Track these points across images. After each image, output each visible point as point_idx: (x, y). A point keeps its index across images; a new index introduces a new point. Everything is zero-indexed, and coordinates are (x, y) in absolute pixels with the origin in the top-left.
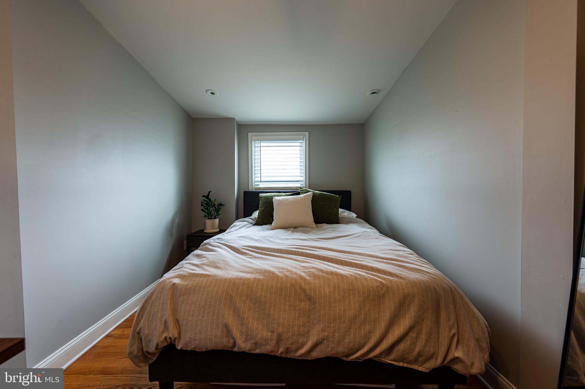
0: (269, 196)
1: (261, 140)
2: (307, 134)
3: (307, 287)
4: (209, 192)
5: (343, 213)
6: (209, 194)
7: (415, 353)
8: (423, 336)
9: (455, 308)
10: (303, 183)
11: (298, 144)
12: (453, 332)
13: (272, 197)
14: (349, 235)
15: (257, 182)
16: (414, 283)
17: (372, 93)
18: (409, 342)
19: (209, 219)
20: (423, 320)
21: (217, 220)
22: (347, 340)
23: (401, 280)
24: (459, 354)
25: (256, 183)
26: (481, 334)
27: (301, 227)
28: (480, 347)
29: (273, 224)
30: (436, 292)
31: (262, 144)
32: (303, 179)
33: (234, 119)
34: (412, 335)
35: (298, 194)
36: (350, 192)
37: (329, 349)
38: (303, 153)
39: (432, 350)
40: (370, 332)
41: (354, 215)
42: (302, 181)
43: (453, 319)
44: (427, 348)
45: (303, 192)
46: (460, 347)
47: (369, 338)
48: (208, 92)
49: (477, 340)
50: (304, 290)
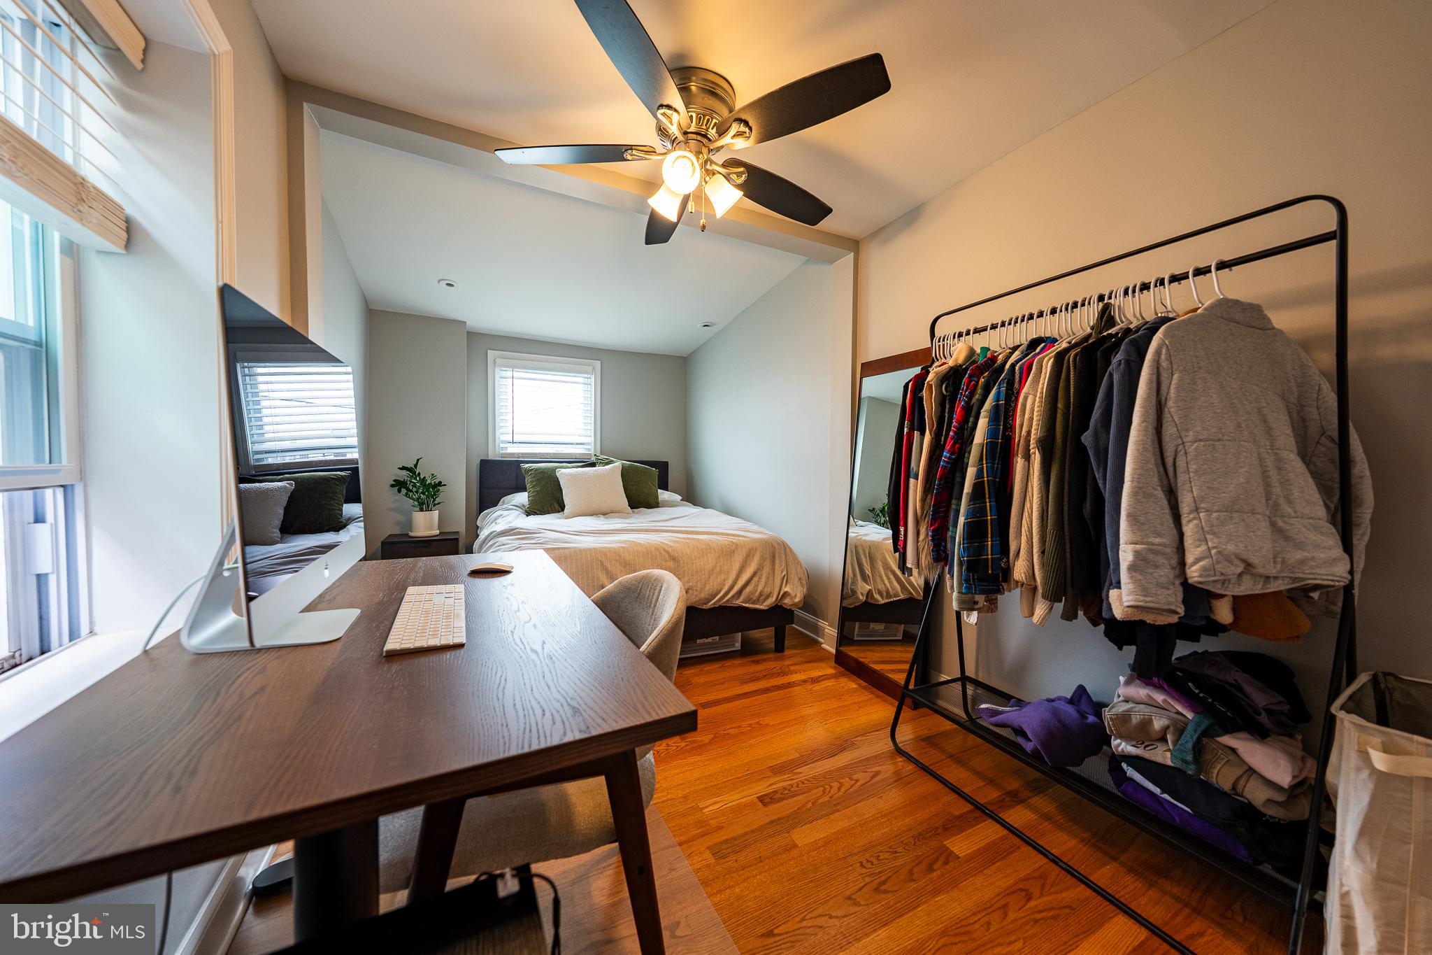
0: (546, 468)
1: (513, 367)
2: (598, 364)
3: (670, 550)
4: (418, 460)
5: (664, 495)
6: (416, 466)
7: (757, 594)
8: (763, 580)
9: (786, 557)
10: (590, 447)
11: (581, 380)
12: (783, 574)
13: (554, 470)
14: (686, 516)
15: (504, 442)
16: (757, 540)
17: (705, 326)
18: (753, 585)
19: (421, 510)
20: (763, 567)
21: (436, 513)
22: (707, 588)
23: (747, 539)
24: (787, 589)
25: (502, 445)
26: (802, 574)
27: (612, 513)
28: (801, 583)
29: (566, 510)
30: (772, 545)
31: (516, 374)
32: (591, 440)
33: (465, 323)
34: (756, 579)
35: (593, 465)
36: (667, 463)
37: (694, 596)
38: (591, 395)
39: (769, 590)
40: (725, 580)
41: (678, 498)
42: (589, 444)
43: (784, 565)
44: (766, 589)
45: (603, 463)
46: (788, 585)
47: (724, 585)
48: (441, 282)
49: (800, 579)
50: (668, 552)
